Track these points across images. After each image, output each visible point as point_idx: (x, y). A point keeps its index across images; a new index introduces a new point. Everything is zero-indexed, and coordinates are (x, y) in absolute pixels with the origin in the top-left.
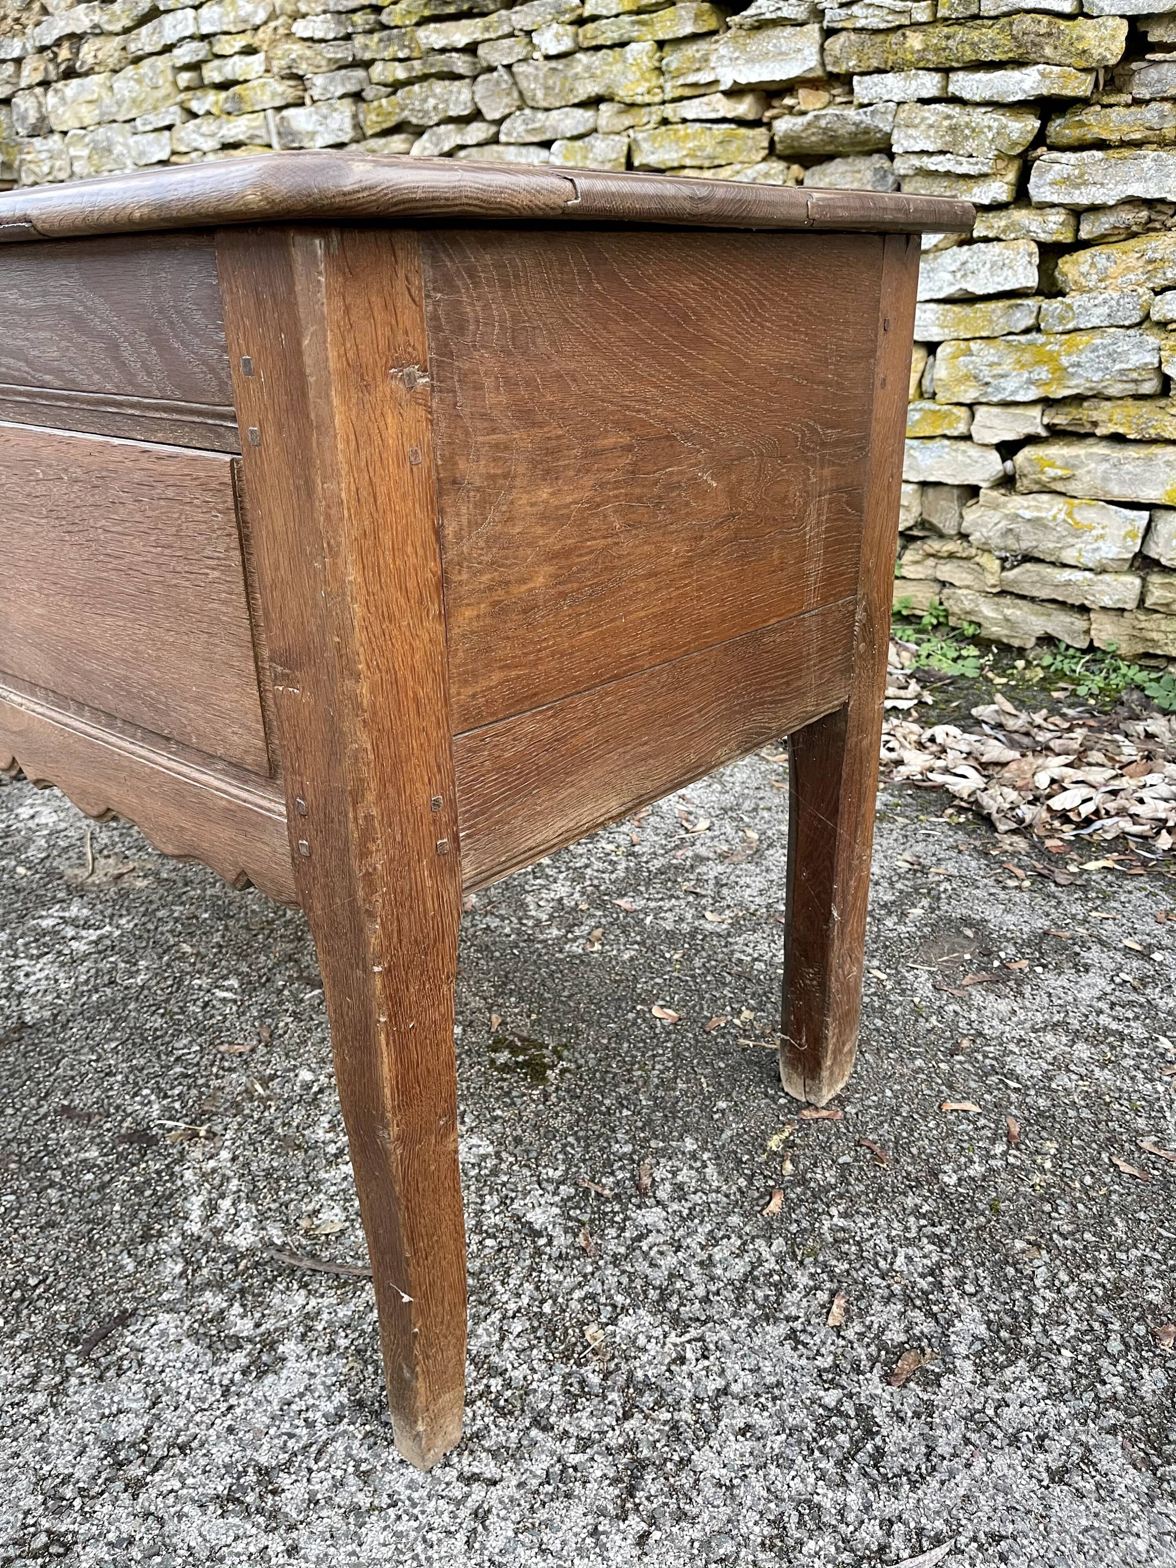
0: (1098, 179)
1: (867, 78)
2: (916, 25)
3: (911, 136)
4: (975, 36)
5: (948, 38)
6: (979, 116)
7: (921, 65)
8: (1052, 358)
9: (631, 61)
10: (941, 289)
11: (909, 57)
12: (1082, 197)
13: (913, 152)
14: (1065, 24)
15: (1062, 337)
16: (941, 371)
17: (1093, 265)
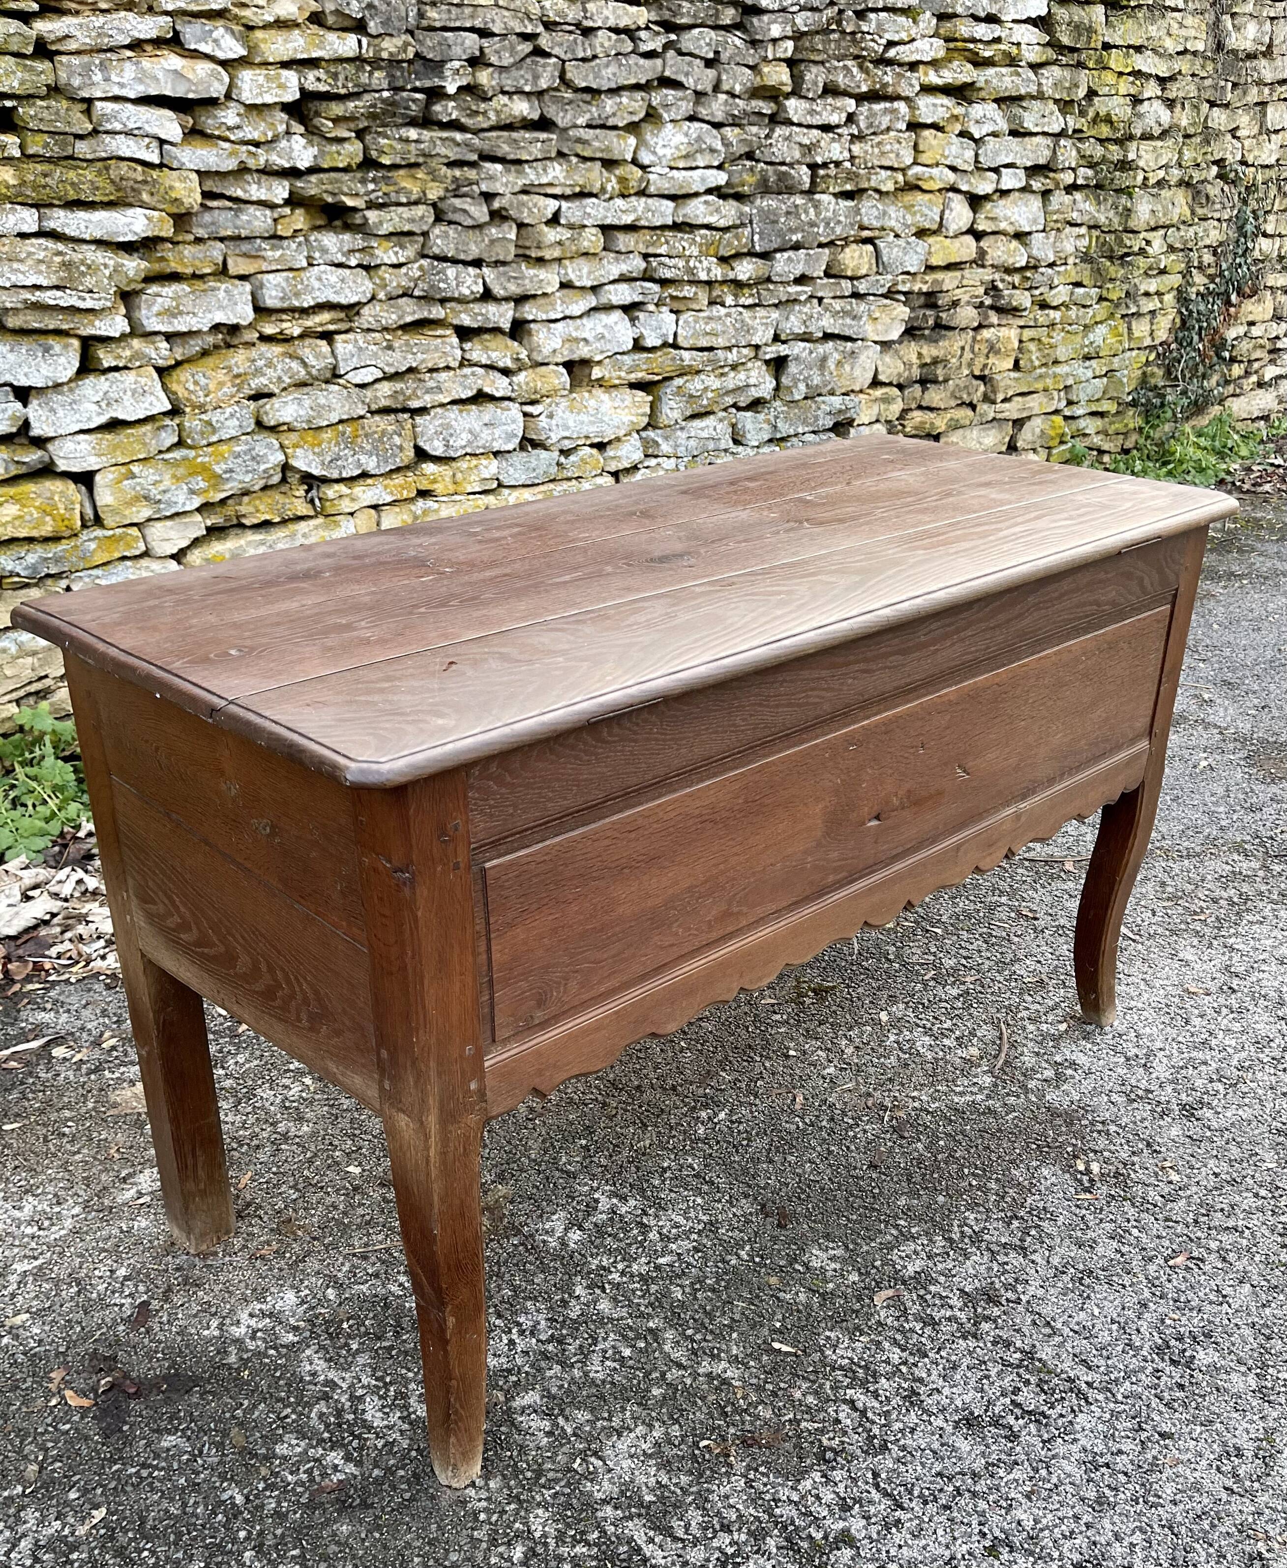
0: (190, 309)
3: (18, 270)
4: (72, 175)
5: (45, 176)
6: (92, 254)
7: (19, 199)
8: (205, 469)
10: (89, 419)
12: (180, 325)
13: (24, 287)
14: (155, 174)
15: (210, 449)
16: (105, 496)
17: (196, 383)
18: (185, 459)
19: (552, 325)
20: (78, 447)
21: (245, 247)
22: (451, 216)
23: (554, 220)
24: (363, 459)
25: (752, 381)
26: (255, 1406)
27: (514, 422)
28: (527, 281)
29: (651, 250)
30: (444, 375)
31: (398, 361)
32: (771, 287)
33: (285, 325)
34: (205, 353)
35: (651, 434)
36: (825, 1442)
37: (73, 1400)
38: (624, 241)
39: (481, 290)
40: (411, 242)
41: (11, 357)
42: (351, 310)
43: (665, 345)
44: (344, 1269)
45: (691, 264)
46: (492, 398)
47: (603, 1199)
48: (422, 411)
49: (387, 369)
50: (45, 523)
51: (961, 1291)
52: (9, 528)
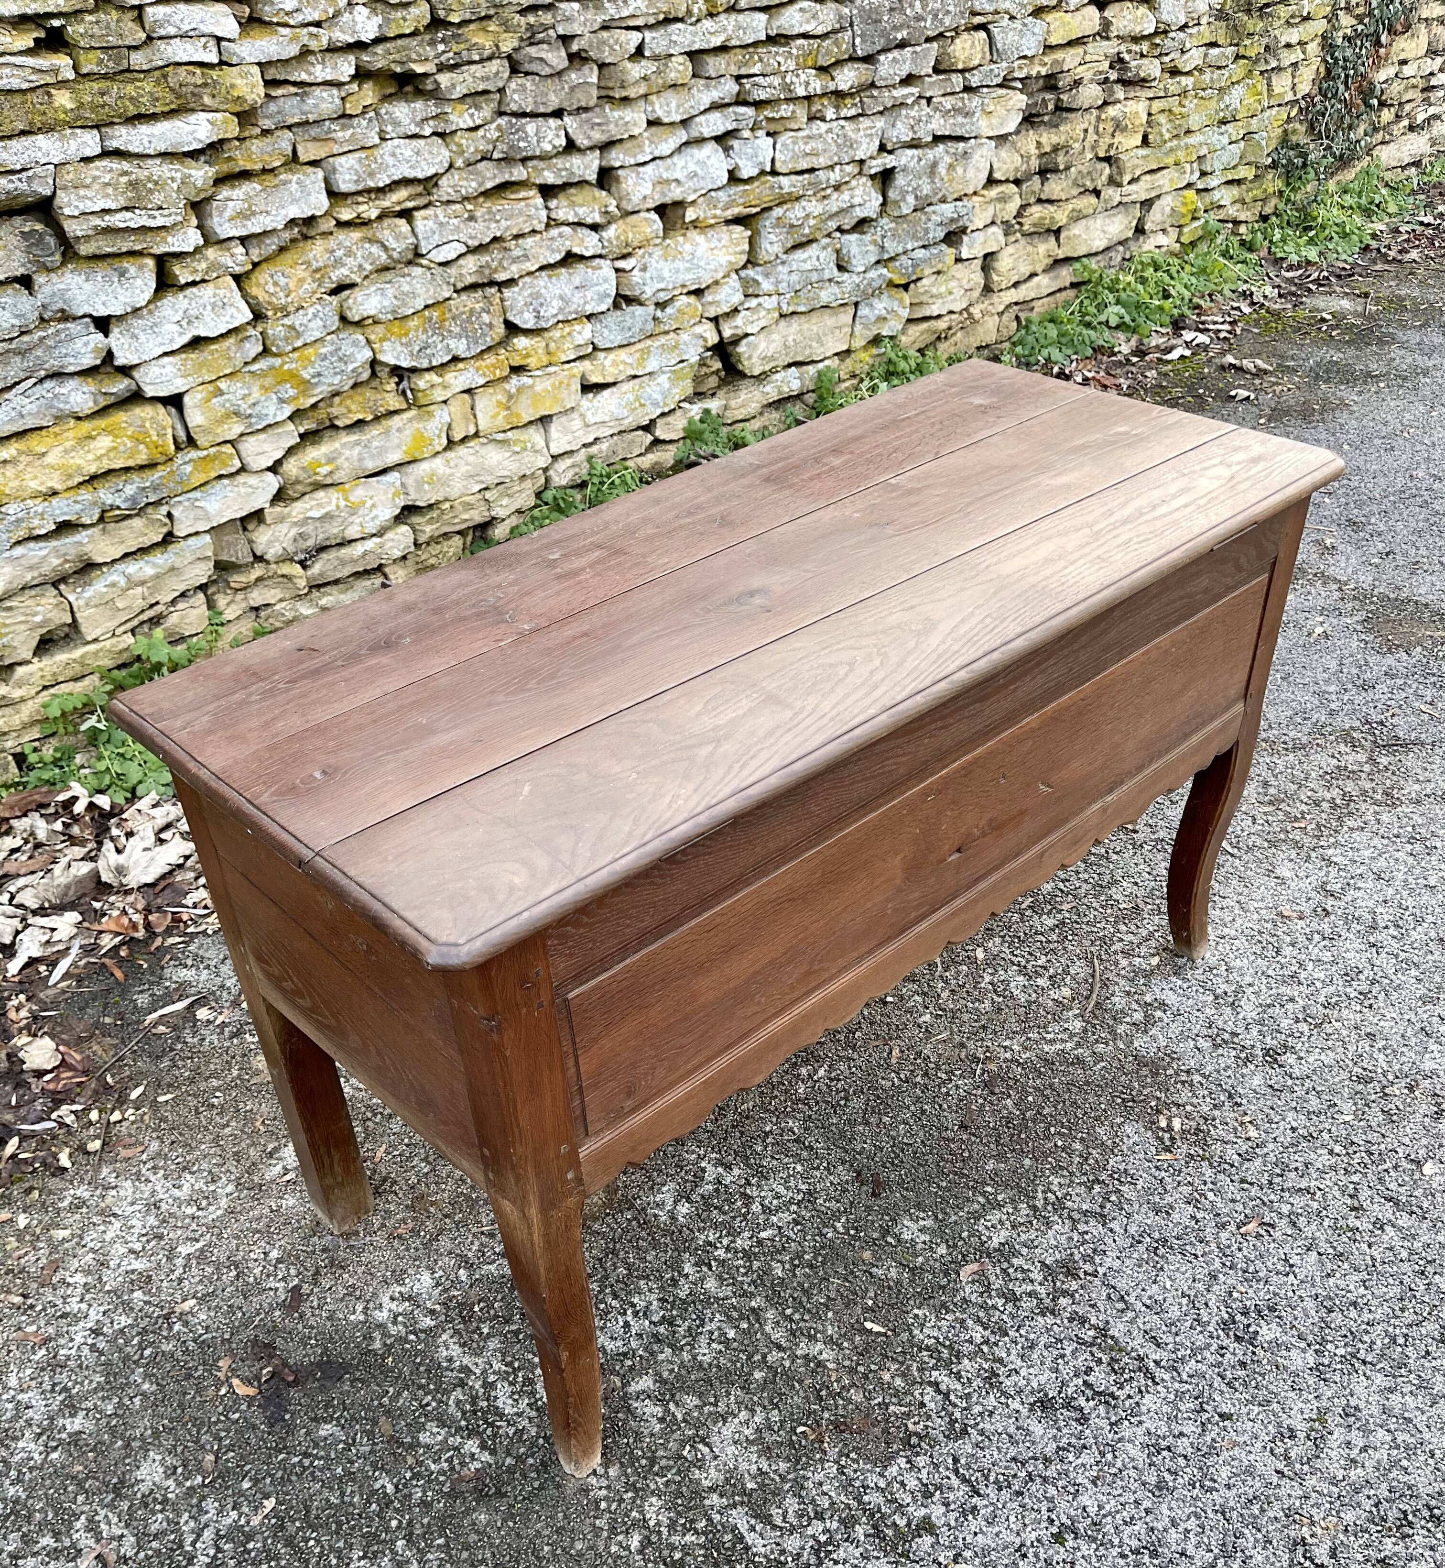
0: (263, 208)
2: (60, 84)
3: (85, 197)
4: (130, 89)
5: (103, 94)
6: (158, 169)
7: (79, 123)
8: (292, 376)
10: (171, 341)
11: (61, 116)
12: (254, 226)
13: (92, 213)
14: (215, 74)
15: (296, 355)
16: (195, 417)
17: (276, 284)
18: (272, 368)
19: (641, 169)
20: (164, 371)
21: (314, 131)
22: (527, 67)
23: (639, 52)
24: (452, 343)
25: (857, 200)
26: (399, 1394)
27: (606, 281)
28: (612, 126)
29: (743, 71)
30: (530, 241)
31: (482, 232)
32: (875, 93)
33: (362, 208)
34: (282, 250)
35: (750, 272)
36: (911, 1427)
37: (242, 1390)
38: (714, 65)
39: (564, 142)
40: (486, 100)
41: (87, 286)
42: (430, 183)
43: (763, 173)
44: (474, 1248)
45: (788, 80)
46: (582, 258)
47: (710, 1168)
48: (511, 282)
49: (470, 243)
50: (139, 452)
51: (1042, 1263)
52: (105, 461)
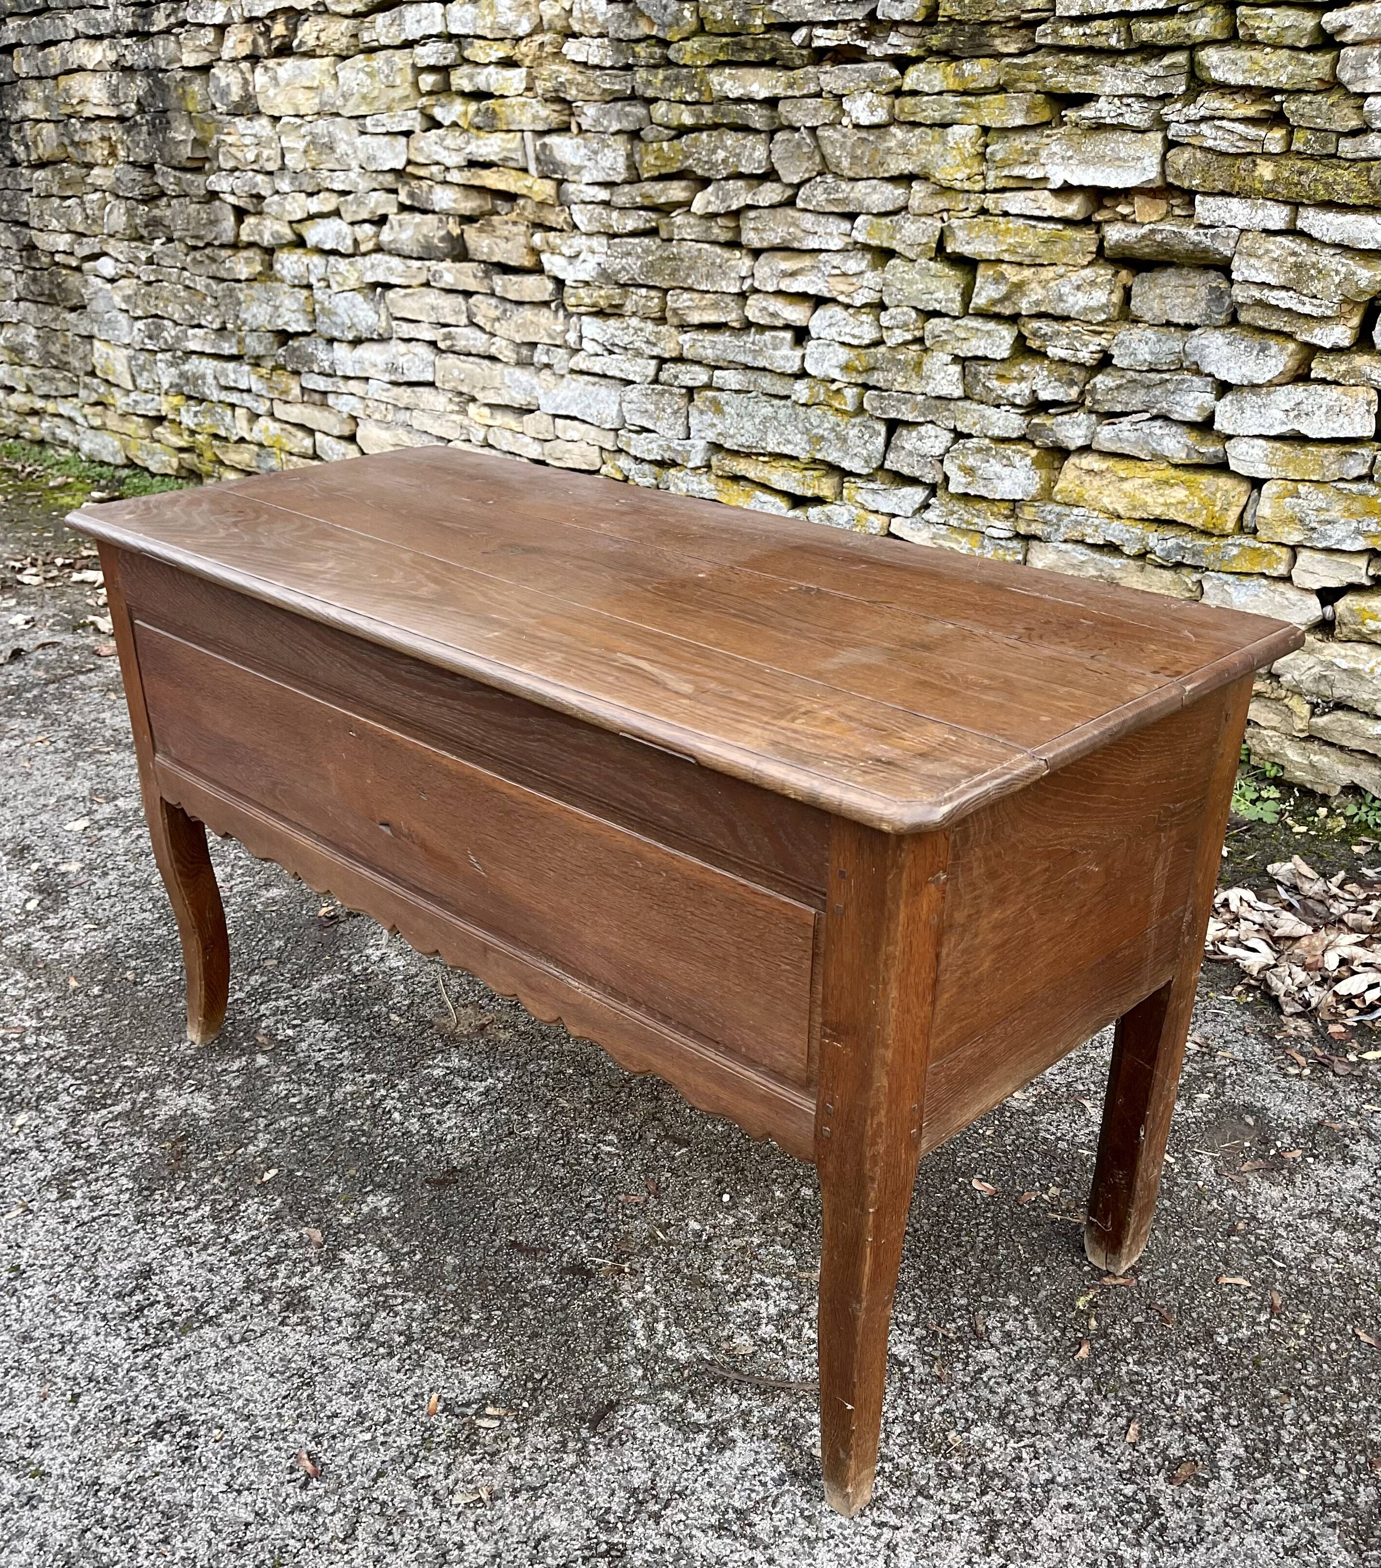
1: (1210, 200)
2: (1267, 155)
3: (1252, 266)
4: (1329, 175)
5: (1301, 173)
6: (1327, 259)
7: (1270, 196)
9: (952, 144)
10: (1272, 426)
11: (1258, 186)
13: (1253, 283)
16: (1265, 508)
18: (1362, 493)
20: (1251, 451)
41: (1226, 350)
50: (1200, 515)
52: (1172, 510)
